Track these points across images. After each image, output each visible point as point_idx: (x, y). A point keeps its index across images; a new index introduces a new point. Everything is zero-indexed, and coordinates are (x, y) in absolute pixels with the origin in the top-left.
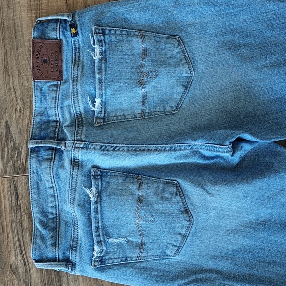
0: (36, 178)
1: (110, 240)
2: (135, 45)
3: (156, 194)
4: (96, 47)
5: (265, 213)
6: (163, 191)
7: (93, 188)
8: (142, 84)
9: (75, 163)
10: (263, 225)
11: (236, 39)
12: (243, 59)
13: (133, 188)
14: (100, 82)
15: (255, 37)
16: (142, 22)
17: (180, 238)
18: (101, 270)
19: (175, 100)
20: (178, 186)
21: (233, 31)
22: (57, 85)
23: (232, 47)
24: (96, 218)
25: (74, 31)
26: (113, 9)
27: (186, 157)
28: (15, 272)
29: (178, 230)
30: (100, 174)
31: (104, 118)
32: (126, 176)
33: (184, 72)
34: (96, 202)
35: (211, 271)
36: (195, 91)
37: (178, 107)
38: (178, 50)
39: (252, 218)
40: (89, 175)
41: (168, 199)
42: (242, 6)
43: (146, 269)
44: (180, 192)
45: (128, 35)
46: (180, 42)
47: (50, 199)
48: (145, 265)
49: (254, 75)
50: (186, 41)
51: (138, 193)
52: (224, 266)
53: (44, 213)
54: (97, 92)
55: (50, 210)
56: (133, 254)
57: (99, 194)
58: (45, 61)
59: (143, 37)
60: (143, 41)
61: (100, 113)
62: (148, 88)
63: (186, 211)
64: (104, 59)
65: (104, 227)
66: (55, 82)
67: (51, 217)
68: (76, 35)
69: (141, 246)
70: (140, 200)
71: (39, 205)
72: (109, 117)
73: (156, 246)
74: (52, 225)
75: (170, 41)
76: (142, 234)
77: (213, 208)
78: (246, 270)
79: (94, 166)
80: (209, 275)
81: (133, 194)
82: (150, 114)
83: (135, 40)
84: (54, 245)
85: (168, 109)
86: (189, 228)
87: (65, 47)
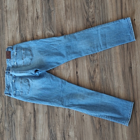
0: (6, 78)
1: (17, 90)
2: (22, 52)
3: (24, 81)
4: (15, 52)
5: (44, 86)
6: (25, 81)
7: (14, 80)
8: (23, 59)
9: (11, 75)
10: (44, 89)
11: (40, 50)
12: (41, 54)
13: (20, 80)
14: (16, 59)
15: (44, 49)
16: (24, 47)
17: (28, 90)
18: (15, 96)
19: (29, 62)
20: (28, 80)
21: (40, 48)
22: (10, 60)
23: (40, 52)
24: (14, 86)
25: (12, 49)
26: (19, 45)
27: (30, 74)
28: (3, 97)
29: (28, 89)
30: (15, 77)
31: (17, 66)
32: (20, 78)
33: (31, 57)
34: (14, 83)
35: (34, 98)
36: (33, 61)
37: (30, 64)
38: (30, 52)
39: (42, 87)
40: (13, 77)
41: (26, 82)
42: (41, 43)
43: (23, 97)
44: (28, 81)
45: (21, 50)
46: (30, 51)
47: (8, 82)
48: (23, 96)
49: (43, 57)
50: (32, 50)
51: (21, 81)
52: (37, 97)
53: (7, 85)
54: (15, 61)
55: (8, 84)
56: (21, 93)
57: (15, 81)
58: (8, 55)
59: (24, 50)
60: (24, 51)
61: (16, 65)
62: (24, 60)
63: (29, 85)
64: (16, 54)
65: (15, 88)
66: (10, 59)
67: (8, 85)
68: (13, 50)
69: (22, 92)
70: (21, 82)
71: (6, 83)
72: (18, 66)
73: (24, 92)
74: (8, 87)
75: (29, 51)
76: (22, 90)
77: (34, 84)
78: (40, 98)
79: (14, 76)
80: (34, 99)
81: (20, 81)
82: (25, 65)
83: (22, 51)
84: (8, 91)
85: (28, 64)
86: (29, 88)
87: (11, 52)
